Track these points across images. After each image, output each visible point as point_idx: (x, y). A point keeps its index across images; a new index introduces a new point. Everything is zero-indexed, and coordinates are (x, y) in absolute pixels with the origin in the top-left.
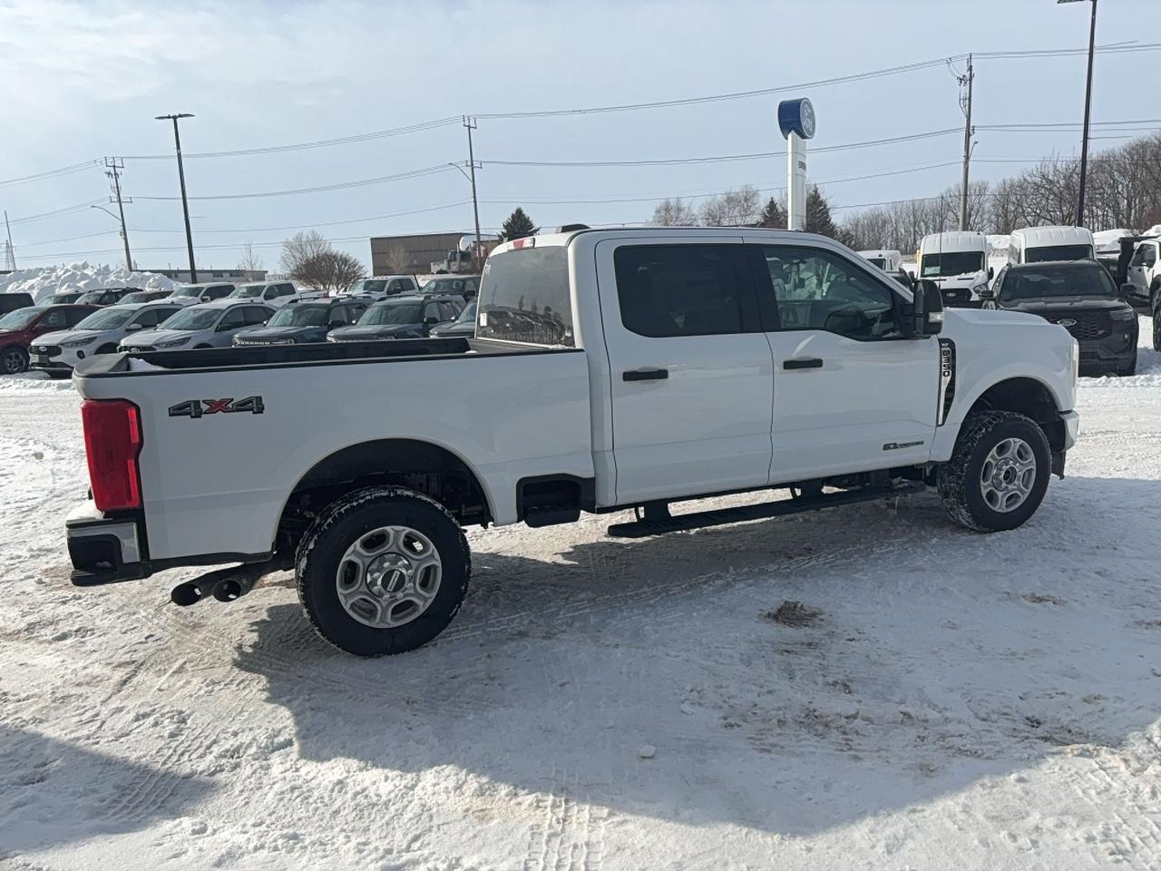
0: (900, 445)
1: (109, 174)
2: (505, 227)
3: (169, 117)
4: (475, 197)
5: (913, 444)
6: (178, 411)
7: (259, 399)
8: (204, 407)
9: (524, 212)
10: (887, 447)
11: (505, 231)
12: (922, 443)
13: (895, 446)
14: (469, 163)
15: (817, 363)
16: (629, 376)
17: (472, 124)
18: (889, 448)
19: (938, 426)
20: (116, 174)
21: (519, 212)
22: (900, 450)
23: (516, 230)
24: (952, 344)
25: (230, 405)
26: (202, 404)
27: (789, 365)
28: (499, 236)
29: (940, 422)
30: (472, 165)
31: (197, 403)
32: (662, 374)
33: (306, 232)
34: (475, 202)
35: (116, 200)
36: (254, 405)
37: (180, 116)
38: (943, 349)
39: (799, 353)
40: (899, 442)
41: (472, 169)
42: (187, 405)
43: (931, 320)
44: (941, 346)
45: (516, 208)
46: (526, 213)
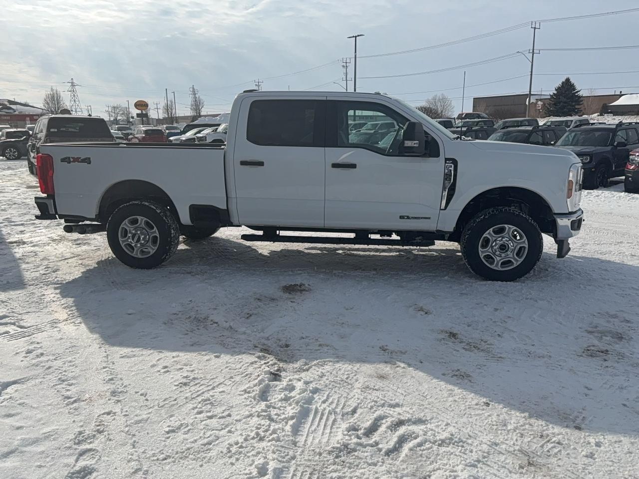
0: (412, 217)
1: (343, 66)
2: (556, 90)
3: (353, 37)
4: (532, 72)
5: (422, 218)
6: (63, 160)
7: (89, 158)
8: (72, 160)
9: (571, 80)
10: (402, 217)
11: (555, 92)
12: (429, 218)
13: (408, 218)
14: (531, 51)
15: (353, 166)
16: (243, 163)
17: (537, 26)
18: (404, 218)
19: (441, 209)
20: (347, 66)
21: (568, 80)
22: (412, 220)
23: (564, 92)
24: (455, 162)
25: (80, 160)
26: (71, 159)
27: (335, 166)
28: (551, 95)
29: (443, 207)
30: (533, 51)
31: (69, 158)
32: (261, 164)
33: (439, 94)
34: (531, 75)
35: (345, 79)
36: (87, 161)
37: (358, 36)
38: (446, 165)
39: (341, 160)
40: (410, 216)
41: (533, 54)
42: (66, 158)
43: (406, 145)
44: (446, 163)
45: (566, 78)
46: (572, 81)
